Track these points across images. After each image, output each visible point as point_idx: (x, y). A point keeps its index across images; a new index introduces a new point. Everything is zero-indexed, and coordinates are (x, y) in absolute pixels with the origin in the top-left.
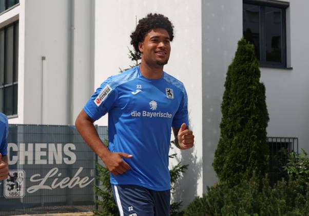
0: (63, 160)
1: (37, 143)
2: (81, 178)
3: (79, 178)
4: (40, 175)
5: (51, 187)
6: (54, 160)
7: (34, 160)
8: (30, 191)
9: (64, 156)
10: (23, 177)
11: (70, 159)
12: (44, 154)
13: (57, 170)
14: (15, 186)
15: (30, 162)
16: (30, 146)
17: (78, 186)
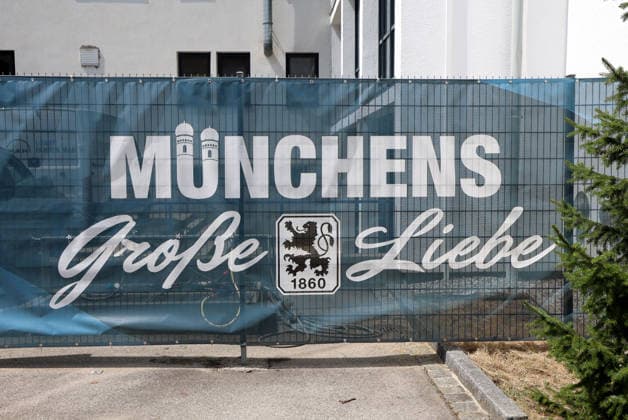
0: (458, 185)
1: (375, 134)
2: (518, 239)
3: (510, 241)
4: (384, 230)
5: (420, 264)
6: (431, 186)
7: (367, 186)
8: (355, 275)
9: (462, 172)
10: (334, 234)
11: (480, 183)
12: (399, 166)
13: (440, 216)
14: (308, 262)
15: (355, 190)
16: (354, 142)
17: (505, 262)
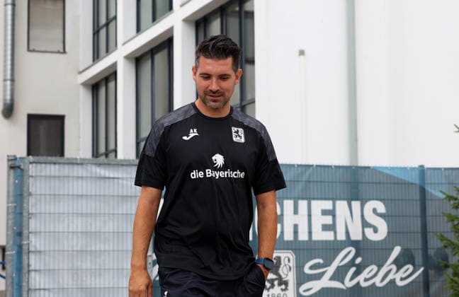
0: (363, 232)
1: (314, 199)
2: (399, 268)
3: (394, 267)
4: (321, 261)
5: (343, 283)
6: (347, 233)
7: (310, 233)
8: (305, 291)
9: (365, 224)
10: (291, 264)
11: (376, 230)
12: (328, 220)
13: (353, 251)
14: (276, 283)
15: (303, 236)
16: (303, 204)
17: (393, 281)
